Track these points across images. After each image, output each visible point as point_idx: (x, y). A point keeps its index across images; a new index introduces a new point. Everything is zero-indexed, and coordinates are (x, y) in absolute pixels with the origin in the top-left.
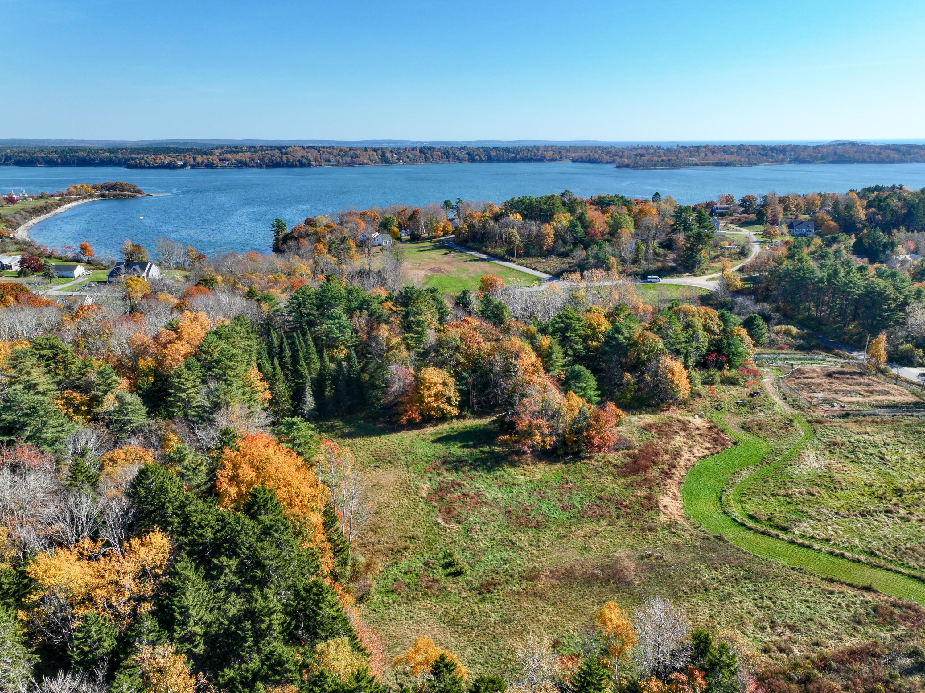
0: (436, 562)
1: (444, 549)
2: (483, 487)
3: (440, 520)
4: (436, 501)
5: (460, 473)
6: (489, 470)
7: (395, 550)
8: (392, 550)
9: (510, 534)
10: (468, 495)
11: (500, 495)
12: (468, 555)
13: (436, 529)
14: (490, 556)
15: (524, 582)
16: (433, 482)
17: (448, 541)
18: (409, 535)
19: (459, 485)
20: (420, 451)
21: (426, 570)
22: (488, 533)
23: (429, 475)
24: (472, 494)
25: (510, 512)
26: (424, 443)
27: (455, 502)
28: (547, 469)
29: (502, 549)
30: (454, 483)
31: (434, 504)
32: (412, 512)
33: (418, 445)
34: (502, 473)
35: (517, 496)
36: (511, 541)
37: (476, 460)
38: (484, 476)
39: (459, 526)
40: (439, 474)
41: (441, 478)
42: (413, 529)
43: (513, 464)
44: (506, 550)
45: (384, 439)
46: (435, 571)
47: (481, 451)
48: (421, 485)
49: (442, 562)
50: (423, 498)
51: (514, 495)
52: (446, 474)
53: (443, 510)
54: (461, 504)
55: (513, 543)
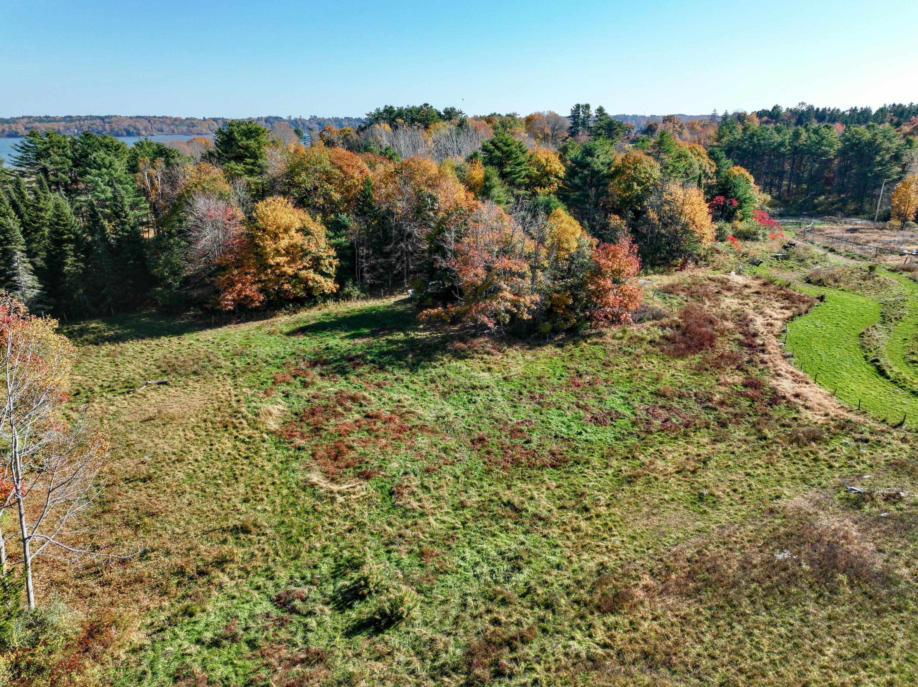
0: (314, 593)
1: (333, 549)
2: (407, 398)
3: (315, 477)
4: (302, 436)
5: (352, 377)
6: (413, 368)
7: (190, 570)
8: (181, 572)
9: (500, 488)
10: (377, 417)
11: (449, 409)
12: (406, 559)
13: (306, 500)
14: (468, 553)
15: (596, 620)
16: (293, 399)
17: (343, 525)
18: (232, 522)
19: (354, 399)
20: (264, 351)
21: (282, 623)
22: (445, 492)
23: (285, 388)
24: (385, 413)
25: (481, 440)
26: (272, 338)
27: (348, 433)
28: (529, 357)
29: (495, 528)
30: (340, 398)
31: (299, 441)
32: (243, 466)
33: (259, 342)
34: (441, 370)
35: (489, 408)
36: (509, 504)
37: (382, 354)
38: (406, 379)
39: (365, 484)
40: (305, 385)
41: (312, 391)
42: (243, 508)
43: (460, 355)
44: (507, 530)
45: (188, 339)
46: (312, 622)
47: (389, 342)
48: (266, 406)
49: (330, 589)
50: (269, 433)
51: (480, 406)
52: (320, 382)
53: (321, 452)
54: (364, 436)
55: (516, 509)
